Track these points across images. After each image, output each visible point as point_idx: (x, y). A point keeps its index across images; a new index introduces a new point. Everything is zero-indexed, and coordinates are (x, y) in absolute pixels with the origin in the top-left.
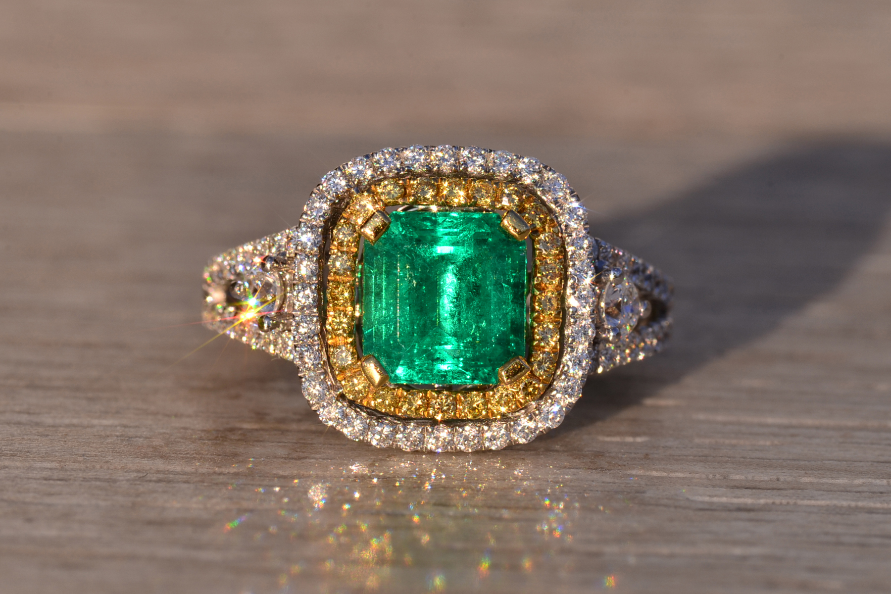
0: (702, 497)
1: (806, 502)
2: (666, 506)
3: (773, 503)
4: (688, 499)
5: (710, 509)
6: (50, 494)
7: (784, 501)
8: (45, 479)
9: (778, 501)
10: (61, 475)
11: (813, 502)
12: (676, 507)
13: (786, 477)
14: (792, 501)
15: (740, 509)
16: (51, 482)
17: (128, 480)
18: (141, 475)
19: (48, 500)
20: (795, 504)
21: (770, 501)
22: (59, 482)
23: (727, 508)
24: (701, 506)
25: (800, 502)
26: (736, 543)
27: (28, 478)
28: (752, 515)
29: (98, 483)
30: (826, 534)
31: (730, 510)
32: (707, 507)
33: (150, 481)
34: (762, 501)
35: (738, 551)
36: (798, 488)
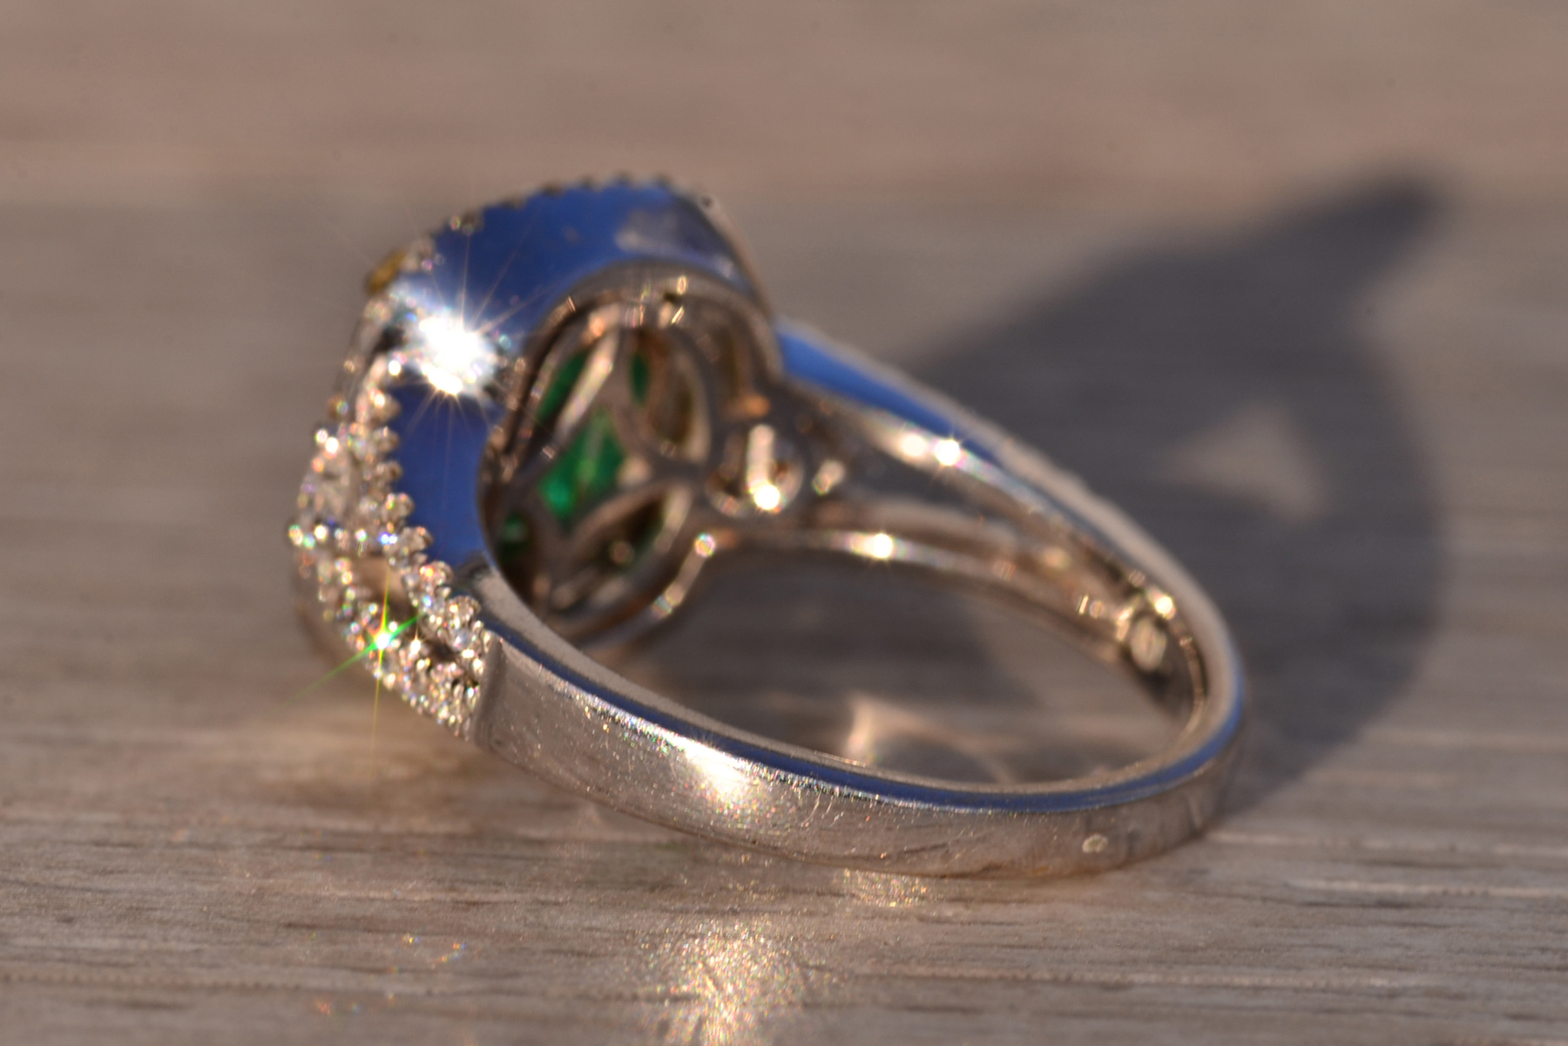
0: (1312, 882)
1: (1506, 891)
2: (1246, 897)
3: (1445, 893)
4: (1286, 885)
5: (1327, 903)
6: (106, 872)
7: (1465, 890)
8: (98, 844)
9: (1453, 888)
10: (127, 836)
11: (1518, 892)
12: (1264, 899)
13: (1468, 844)
14: (1479, 889)
15: (1384, 903)
16: (108, 849)
17: (249, 847)
18: (274, 836)
19: (100, 883)
20: (1486, 895)
21: (1438, 889)
22: (122, 850)
23: (1361, 902)
24: (1312, 898)
25: (1496, 891)
26: (1376, 967)
27: (66, 843)
28: (1404, 915)
29: (194, 852)
30: (1544, 950)
31: (1364, 906)
32: (1321, 899)
33: (291, 848)
34: (1424, 889)
35: (1379, 982)
36: (1489, 865)
